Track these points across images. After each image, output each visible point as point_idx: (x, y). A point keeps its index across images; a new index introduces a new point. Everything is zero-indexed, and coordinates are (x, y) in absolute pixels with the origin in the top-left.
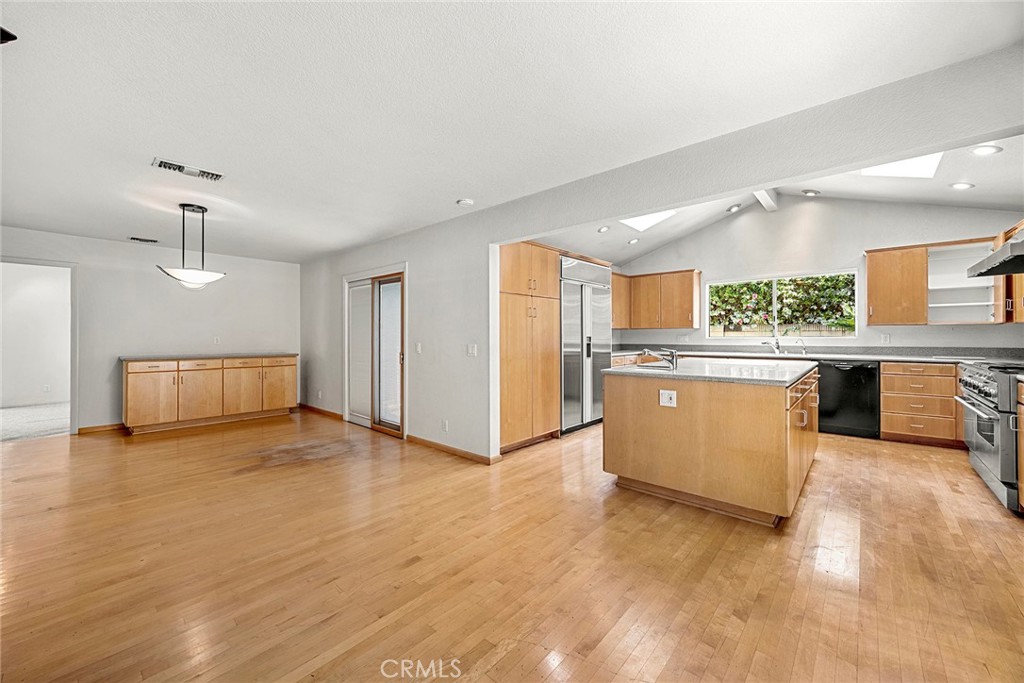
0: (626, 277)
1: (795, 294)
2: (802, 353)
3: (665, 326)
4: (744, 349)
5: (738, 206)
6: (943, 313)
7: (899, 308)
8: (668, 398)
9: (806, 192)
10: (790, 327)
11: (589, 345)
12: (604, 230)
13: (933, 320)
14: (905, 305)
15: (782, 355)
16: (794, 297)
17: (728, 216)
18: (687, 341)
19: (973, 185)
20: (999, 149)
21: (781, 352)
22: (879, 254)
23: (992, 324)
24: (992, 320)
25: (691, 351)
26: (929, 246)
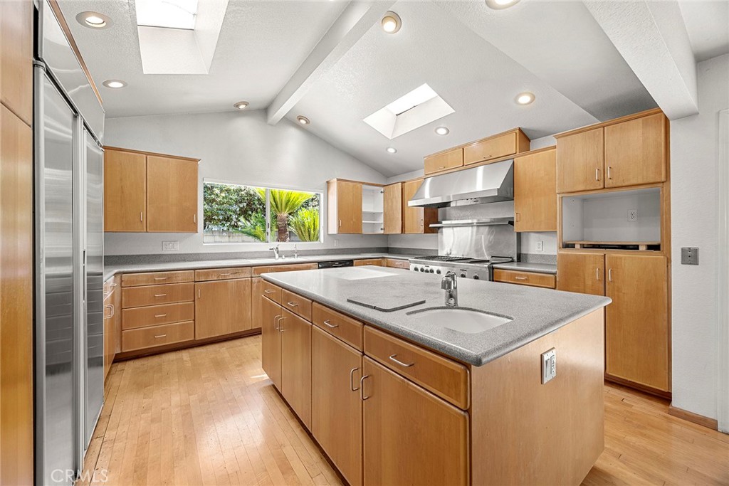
2: (294, 256)
3: (154, 227)
5: (246, 104)
6: (368, 227)
7: (352, 222)
9: (300, 117)
13: (365, 231)
14: (354, 220)
15: (281, 260)
17: (234, 111)
18: (178, 249)
19: (396, 151)
20: (448, 131)
21: (280, 256)
22: (343, 183)
23: (383, 234)
24: (382, 232)
25: (184, 261)
26: (363, 183)
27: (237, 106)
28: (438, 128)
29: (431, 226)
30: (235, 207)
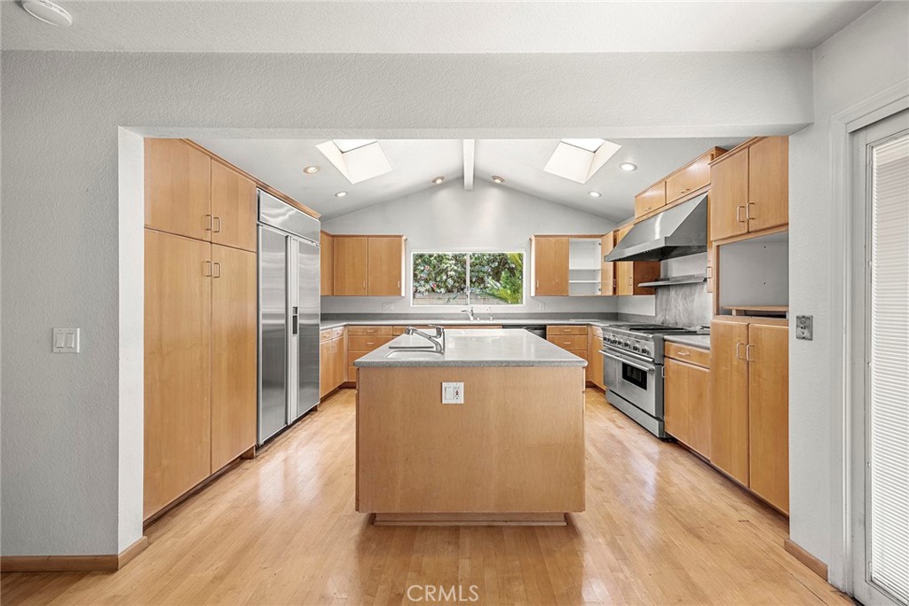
0: (328, 235)
1: (456, 268)
2: (489, 319)
3: (374, 292)
4: (445, 317)
5: (442, 178)
6: (578, 287)
7: (554, 283)
8: (453, 393)
9: (495, 178)
10: (452, 295)
11: (295, 318)
12: (312, 170)
13: (573, 292)
14: (557, 280)
15: (475, 322)
16: (455, 271)
17: (433, 187)
18: (393, 309)
19: (601, 195)
20: (636, 168)
21: (475, 319)
22: (543, 239)
23: (600, 296)
24: (599, 293)
25: (397, 319)
26: (571, 236)
27: (434, 181)
28: (624, 163)
29: (640, 285)
30: (486, 268)
